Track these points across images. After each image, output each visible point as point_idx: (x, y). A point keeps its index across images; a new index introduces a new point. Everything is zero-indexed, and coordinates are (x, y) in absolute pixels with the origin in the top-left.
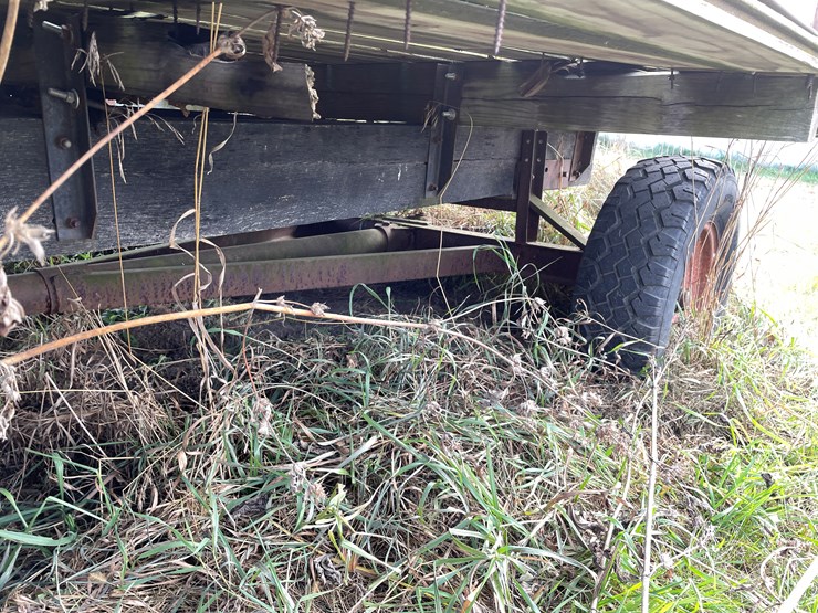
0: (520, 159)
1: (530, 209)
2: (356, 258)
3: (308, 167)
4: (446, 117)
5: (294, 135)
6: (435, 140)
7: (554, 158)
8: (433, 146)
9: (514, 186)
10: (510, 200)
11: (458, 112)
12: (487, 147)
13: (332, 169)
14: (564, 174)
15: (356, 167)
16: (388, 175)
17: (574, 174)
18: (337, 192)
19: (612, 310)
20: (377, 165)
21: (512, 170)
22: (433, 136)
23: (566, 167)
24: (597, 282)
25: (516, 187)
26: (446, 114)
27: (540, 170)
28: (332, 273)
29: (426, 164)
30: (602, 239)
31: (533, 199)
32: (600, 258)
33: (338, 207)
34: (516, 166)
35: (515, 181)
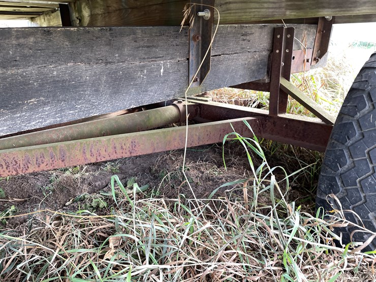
0: (272, 50)
1: (281, 90)
2: (143, 135)
3: (56, 70)
4: (202, 17)
5: (32, 39)
6: (194, 38)
7: (299, 48)
8: (193, 44)
9: (268, 72)
10: (264, 84)
11: (212, 11)
12: (243, 43)
13: (85, 71)
14: (308, 61)
15: (114, 66)
16: (151, 71)
17: (315, 59)
18: (97, 91)
19: (362, 195)
20: (137, 63)
21: (266, 60)
22: (192, 35)
23: (309, 55)
24: (346, 166)
25: (269, 73)
26: (200, 14)
27: (289, 58)
28: (124, 147)
29: (188, 59)
30: (351, 123)
31: (283, 81)
32: (349, 143)
33: (99, 104)
34: (269, 56)
35: (268, 68)
